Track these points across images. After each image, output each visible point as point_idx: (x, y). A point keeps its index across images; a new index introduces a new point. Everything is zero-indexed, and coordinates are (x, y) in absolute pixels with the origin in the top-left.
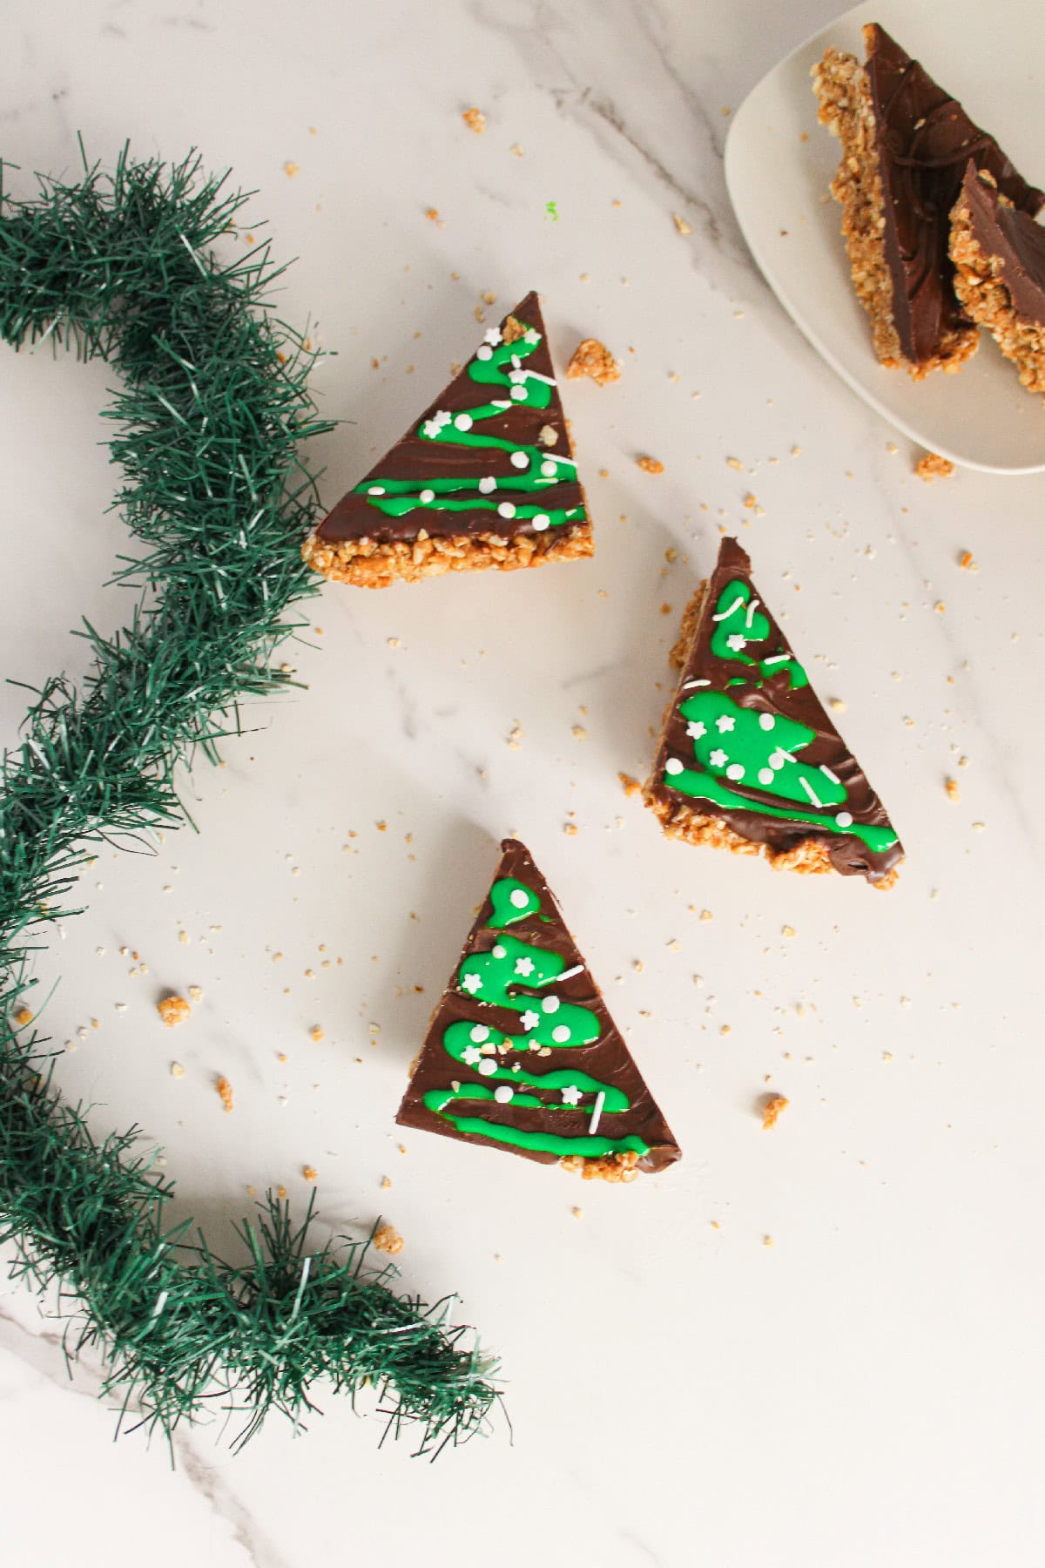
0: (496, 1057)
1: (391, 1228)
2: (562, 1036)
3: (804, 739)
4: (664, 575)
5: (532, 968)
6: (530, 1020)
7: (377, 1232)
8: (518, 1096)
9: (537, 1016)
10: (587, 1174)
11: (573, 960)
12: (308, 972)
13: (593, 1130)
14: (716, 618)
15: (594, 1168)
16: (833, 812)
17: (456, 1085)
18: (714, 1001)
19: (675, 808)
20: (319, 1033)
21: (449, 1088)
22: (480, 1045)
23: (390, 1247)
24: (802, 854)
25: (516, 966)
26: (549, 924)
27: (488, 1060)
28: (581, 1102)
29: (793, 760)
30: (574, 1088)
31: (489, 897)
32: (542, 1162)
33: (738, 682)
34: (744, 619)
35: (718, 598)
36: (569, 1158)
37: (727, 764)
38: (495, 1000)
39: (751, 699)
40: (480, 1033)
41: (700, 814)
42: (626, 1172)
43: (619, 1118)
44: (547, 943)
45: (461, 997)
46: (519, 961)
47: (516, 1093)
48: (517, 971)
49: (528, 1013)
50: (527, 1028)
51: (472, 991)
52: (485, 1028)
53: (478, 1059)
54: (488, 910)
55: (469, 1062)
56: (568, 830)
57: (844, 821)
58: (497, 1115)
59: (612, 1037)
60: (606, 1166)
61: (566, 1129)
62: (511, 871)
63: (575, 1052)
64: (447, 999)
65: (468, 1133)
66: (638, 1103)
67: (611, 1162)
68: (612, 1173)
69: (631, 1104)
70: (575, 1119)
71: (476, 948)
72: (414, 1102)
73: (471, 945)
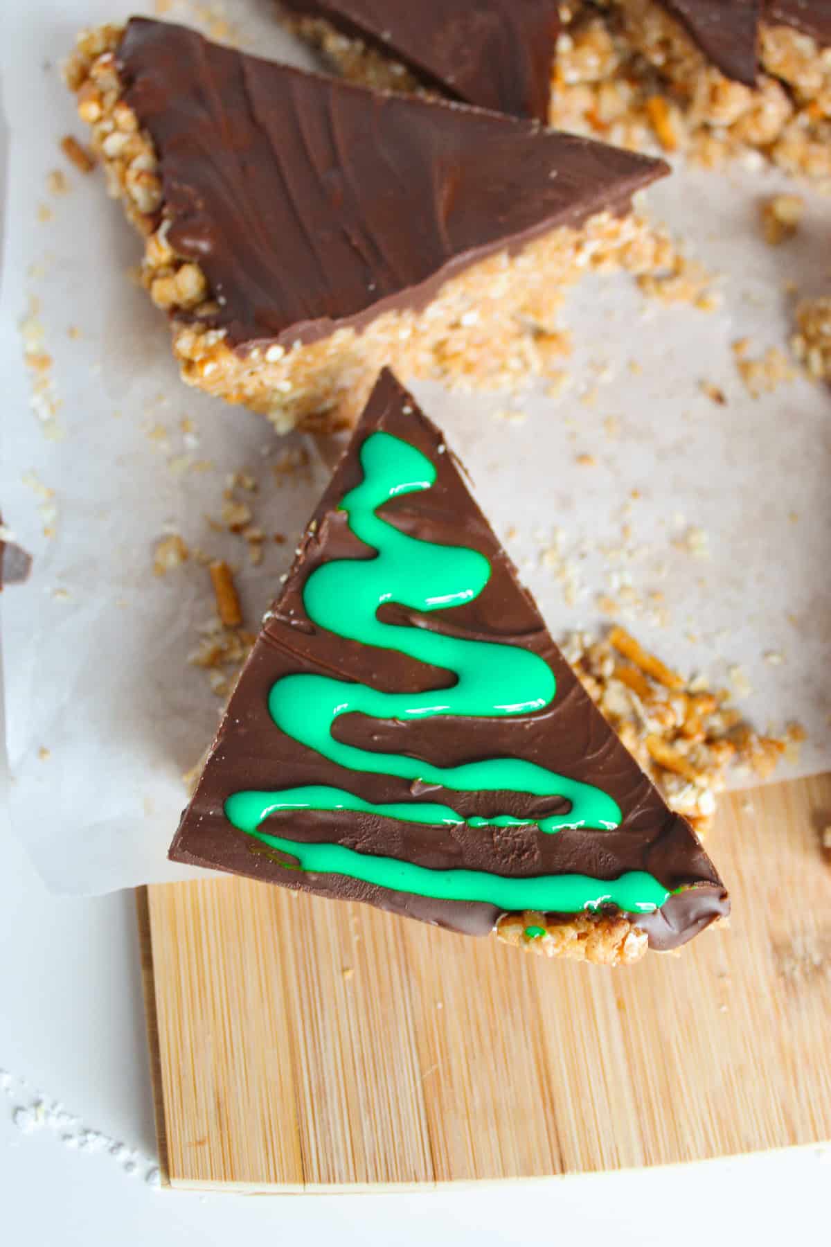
42: (630, 940)
58: (370, 839)
59: (577, 699)
60: (593, 927)
61: (507, 862)
62: (379, 422)
63: (512, 725)
64: (269, 629)
65: (315, 873)
66: (640, 809)
67: (600, 921)
68: (605, 940)
69: (624, 815)
70: (522, 843)
71: (322, 544)
72: (206, 816)
73: (313, 540)
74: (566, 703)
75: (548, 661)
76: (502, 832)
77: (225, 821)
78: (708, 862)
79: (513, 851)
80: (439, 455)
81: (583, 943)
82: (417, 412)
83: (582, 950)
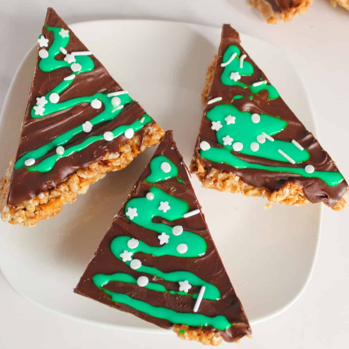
2: (183, 250)
5: (169, 208)
6: (164, 238)
8: (151, 284)
9: (168, 237)
11: (193, 205)
13: (196, 309)
15: (195, 333)
22: (132, 250)
25: (160, 205)
26: (182, 184)
27: (136, 260)
28: (190, 291)
30: (187, 282)
31: (149, 165)
38: (146, 222)
40: (133, 243)
42: (214, 338)
43: (214, 303)
44: (180, 195)
45: (125, 221)
46: (162, 203)
47: (151, 281)
48: (160, 208)
49: (164, 234)
50: (161, 243)
51: (132, 218)
52: (137, 240)
53: (130, 259)
55: (125, 260)
58: (137, 293)
59: (214, 254)
60: (202, 332)
61: (179, 307)
62: (162, 152)
63: (190, 261)
64: (116, 221)
66: (226, 295)
67: (206, 331)
68: (205, 337)
69: (222, 296)
70: (185, 301)
71: (137, 193)
72: (87, 280)
73: (134, 191)
74: (210, 255)
75: (206, 240)
76: (180, 297)
77: (92, 283)
78: (245, 316)
79: (182, 304)
80: (181, 165)
81: (198, 337)
82: (176, 149)
83: (198, 339)
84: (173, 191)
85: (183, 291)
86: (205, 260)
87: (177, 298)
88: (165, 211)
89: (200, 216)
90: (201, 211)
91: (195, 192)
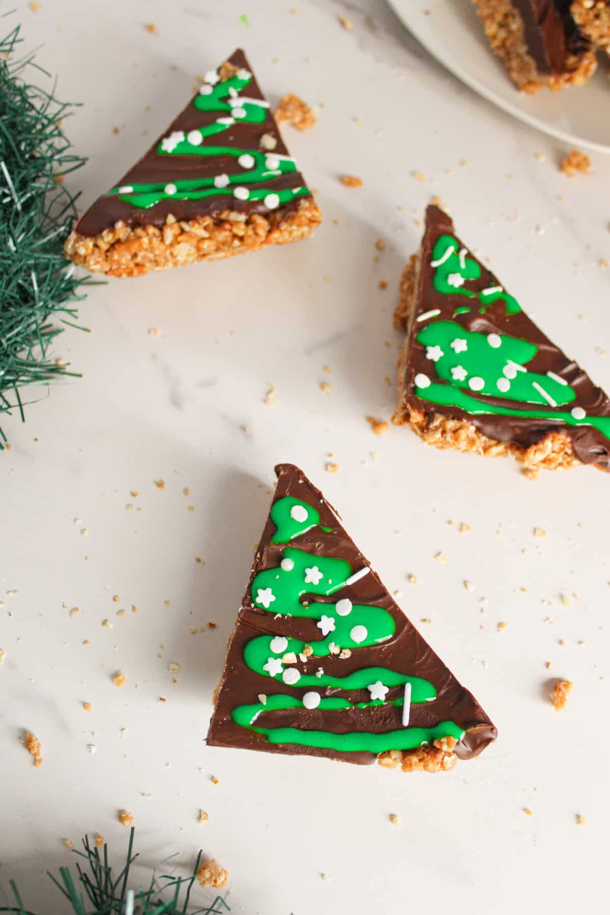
0: (299, 665)
1: (213, 861)
2: (360, 636)
3: (529, 351)
4: (376, 259)
6: (326, 625)
7: (200, 867)
8: (326, 700)
9: (332, 620)
10: (407, 766)
11: (358, 563)
12: (104, 623)
13: (406, 722)
14: (435, 264)
15: (414, 759)
16: (567, 409)
17: (263, 698)
18: (486, 602)
19: (429, 416)
20: (121, 678)
21: (258, 701)
22: (281, 656)
23: (215, 881)
24: (550, 446)
25: (305, 575)
26: (331, 533)
27: (291, 670)
28: (388, 697)
29: (524, 370)
30: (379, 683)
31: (270, 516)
32: (359, 763)
33: (463, 311)
34: (458, 262)
35: (432, 248)
36: (387, 753)
37: (468, 378)
38: (290, 609)
39: (478, 324)
40: (279, 644)
41: (453, 419)
42: (447, 758)
43: (429, 707)
44: (331, 551)
45: (256, 613)
46: (308, 571)
47: (323, 697)
48: (307, 580)
49: (324, 618)
50: (325, 633)
51: (267, 605)
52: (284, 638)
53: (280, 670)
54: (271, 528)
55: (273, 674)
56: (330, 468)
57: (579, 415)
58: (307, 722)
59: (408, 631)
60: (426, 755)
61: (379, 725)
62: (287, 490)
63: (375, 650)
64: (243, 616)
65: (281, 744)
66: (445, 689)
67: (430, 751)
68: (433, 761)
69: (438, 692)
70: (386, 713)
71: (265, 565)
72: (223, 721)
73: (259, 563)
74: (402, 634)
75: (390, 612)
76: (375, 709)
77: (232, 722)
78: (483, 713)
79: (382, 719)
80: (321, 504)
81: (422, 764)
82: (306, 481)
83: (422, 768)
84: (319, 548)
85: (378, 699)
86: (398, 644)
87: (372, 713)
88: (316, 583)
89: (372, 577)
90: (371, 570)
91: (354, 541)
